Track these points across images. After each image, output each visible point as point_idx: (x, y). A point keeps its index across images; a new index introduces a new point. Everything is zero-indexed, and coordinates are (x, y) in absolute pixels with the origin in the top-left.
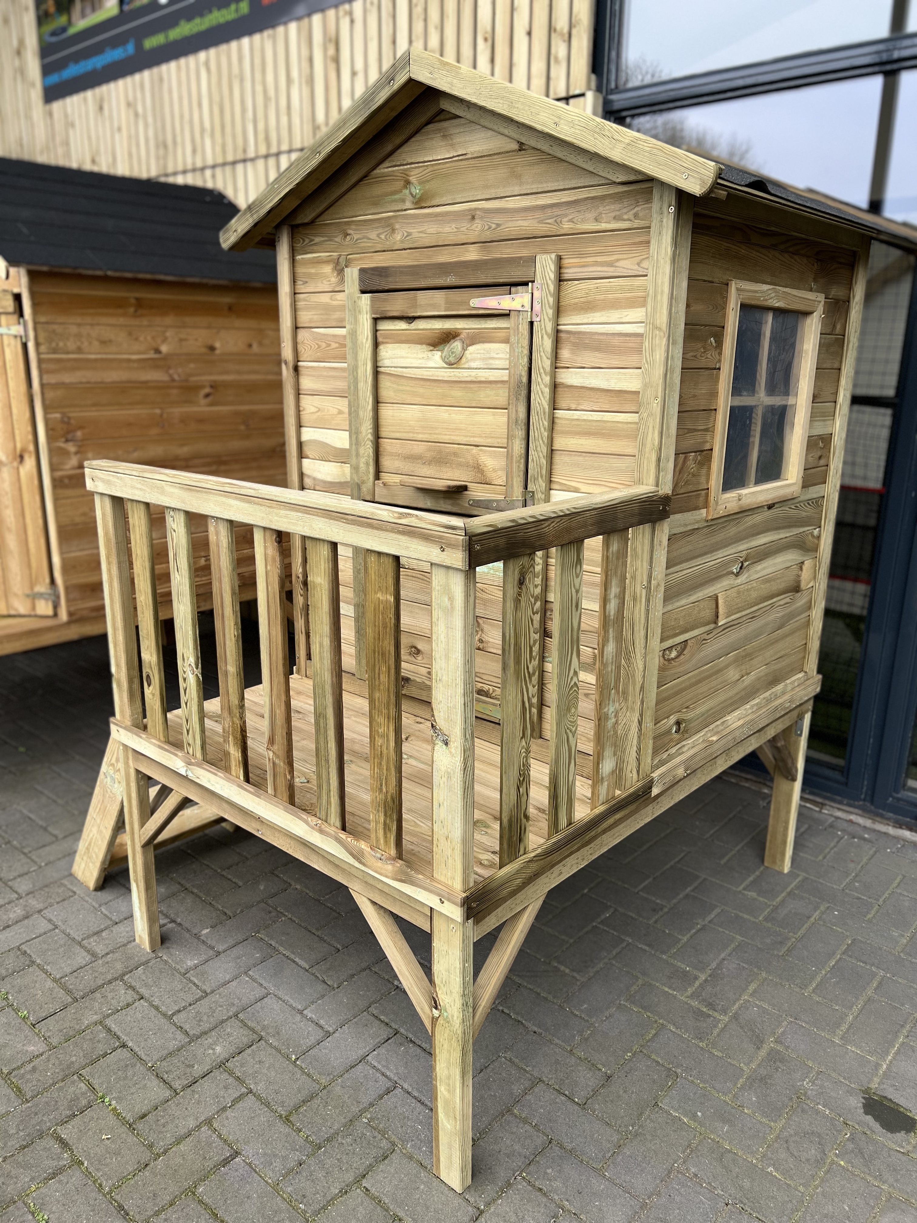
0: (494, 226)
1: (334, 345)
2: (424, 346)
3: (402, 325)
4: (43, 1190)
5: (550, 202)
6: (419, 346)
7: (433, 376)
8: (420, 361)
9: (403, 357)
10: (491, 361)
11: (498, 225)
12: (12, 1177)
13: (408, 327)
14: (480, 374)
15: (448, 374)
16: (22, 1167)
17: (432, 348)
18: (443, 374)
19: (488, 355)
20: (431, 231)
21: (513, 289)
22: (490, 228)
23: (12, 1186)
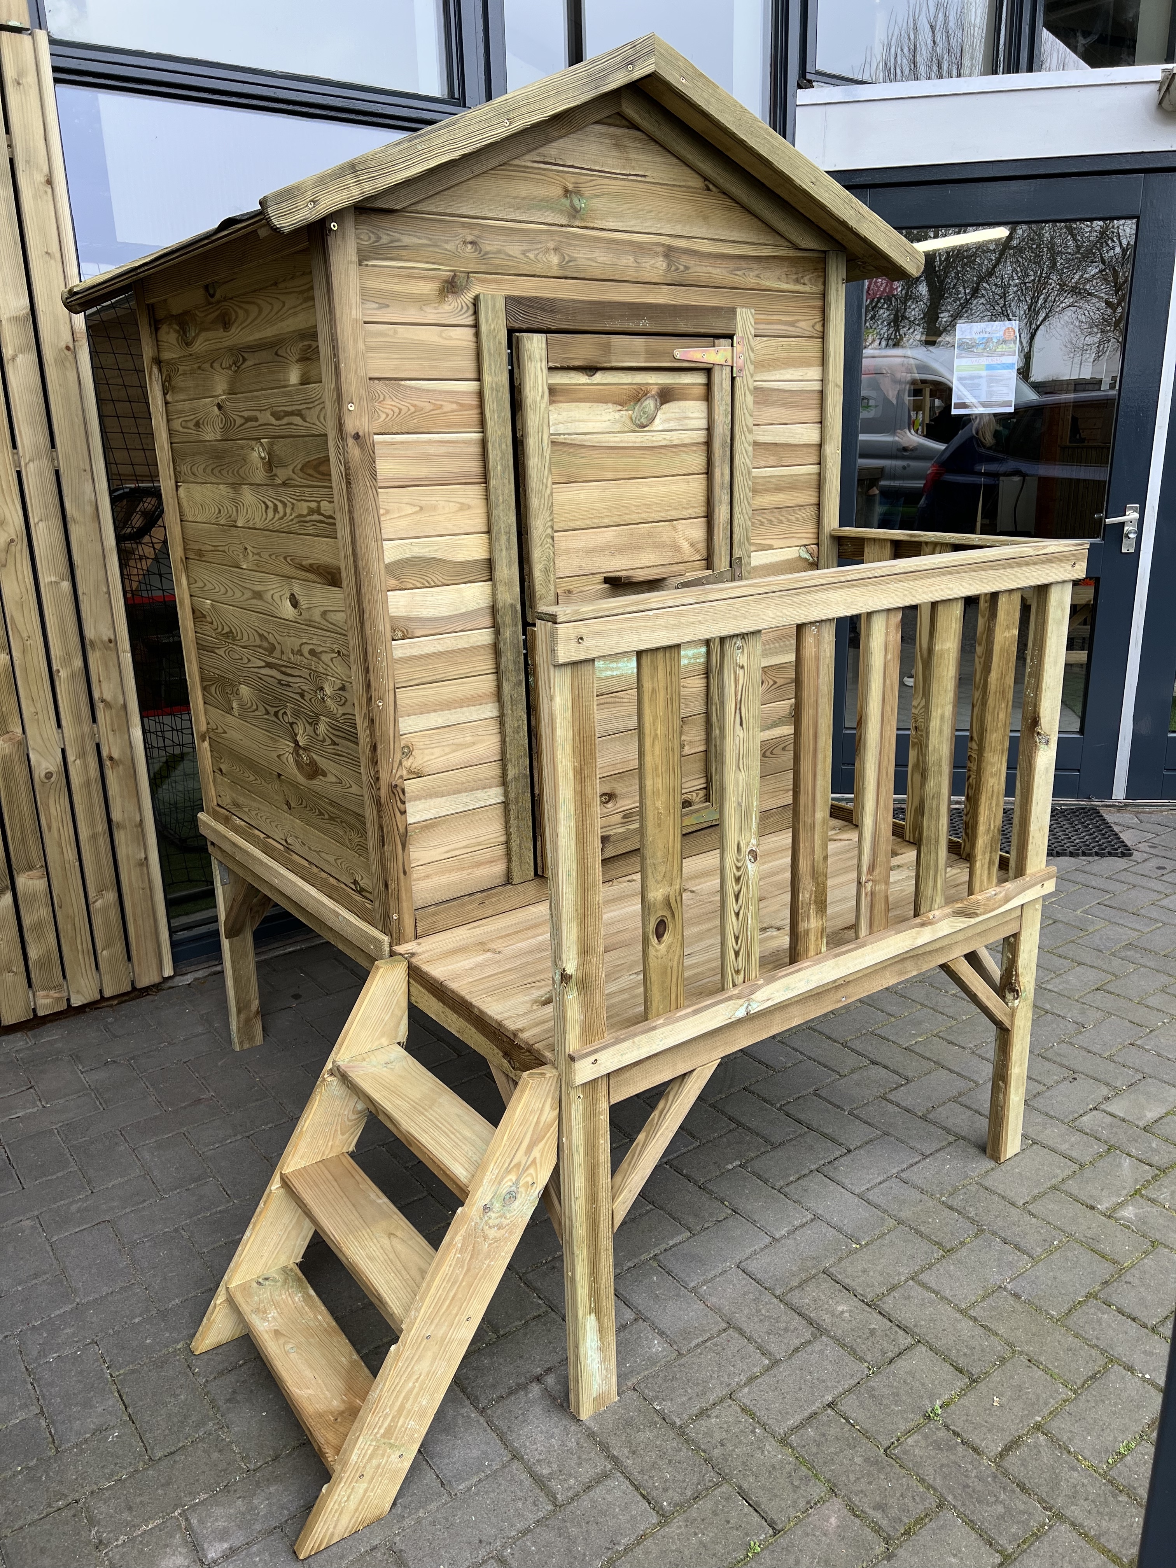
0: (682, 268)
1: (448, 407)
2: (610, 405)
3: (581, 379)
4: (1087, 1453)
5: (737, 252)
6: (604, 406)
7: (621, 442)
8: (605, 425)
9: (583, 421)
10: (686, 421)
11: (687, 268)
12: (1076, 1492)
13: (588, 381)
14: (675, 437)
15: (640, 439)
16: (1058, 1483)
17: (620, 408)
18: (633, 439)
19: (683, 415)
20: (600, 259)
21: (716, 341)
22: (677, 269)
23: (1090, 1489)
